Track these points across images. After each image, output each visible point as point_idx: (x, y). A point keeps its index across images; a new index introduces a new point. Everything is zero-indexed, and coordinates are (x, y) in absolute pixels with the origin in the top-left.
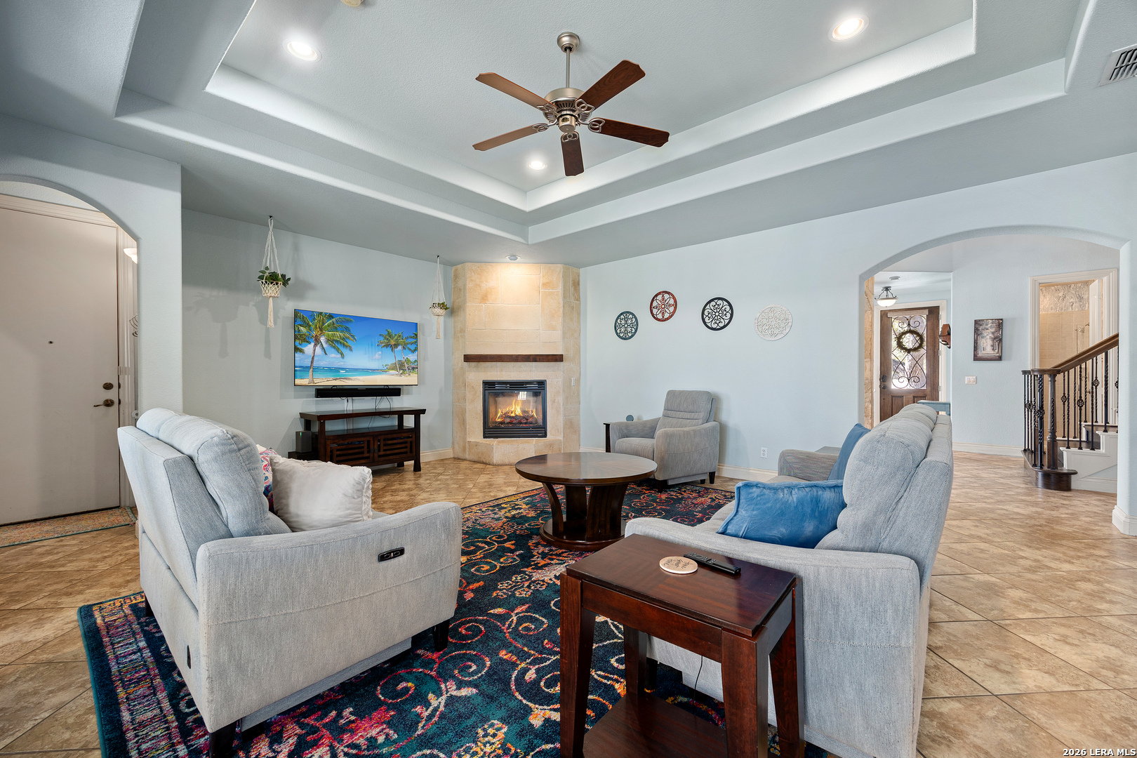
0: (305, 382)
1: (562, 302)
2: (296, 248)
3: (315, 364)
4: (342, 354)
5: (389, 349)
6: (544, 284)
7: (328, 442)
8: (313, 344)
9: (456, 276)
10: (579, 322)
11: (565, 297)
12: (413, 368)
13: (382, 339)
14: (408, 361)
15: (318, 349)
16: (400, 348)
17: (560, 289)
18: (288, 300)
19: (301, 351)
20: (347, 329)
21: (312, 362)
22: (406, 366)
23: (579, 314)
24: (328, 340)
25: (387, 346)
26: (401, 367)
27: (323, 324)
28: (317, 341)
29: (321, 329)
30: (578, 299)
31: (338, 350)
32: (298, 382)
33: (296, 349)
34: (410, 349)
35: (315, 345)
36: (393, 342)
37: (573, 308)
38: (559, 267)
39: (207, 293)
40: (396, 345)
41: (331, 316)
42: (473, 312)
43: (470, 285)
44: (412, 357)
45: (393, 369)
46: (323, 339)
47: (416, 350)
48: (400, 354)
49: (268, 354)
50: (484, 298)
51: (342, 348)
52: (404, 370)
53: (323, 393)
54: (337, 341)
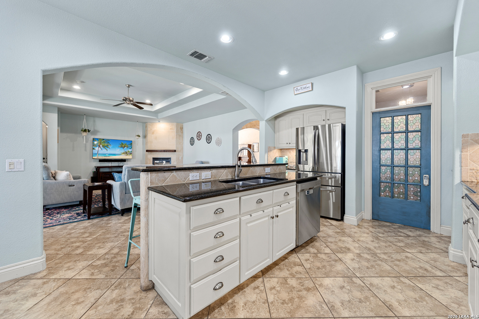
0: (96, 157)
1: (176, 134)
2: (94, 121)
3: (99, 153)
4: (107, 150)
5: (122, 148)
6: (170, 129)
7: (100, 174)
8: (98, 147)
9: (146, 127)
10: (183, 140)
11: (177, 132)
12: (130, 154)
13: (120, 145)
14: (129, 151)
15: (100, 148)
16: (126, 148)
17: (175, 130)
18: (92, 135)
19: (94, 149)
20: (108, 143)
21: (98, 152)
22: (128, 153)
23: (183, 137)
24: (103, 146)
25: (121, 147)
26: (126, 153)
27: (101, 142)
28: (99, 146)
29: (100, 143)
30: (182, 133)
31: (106, 149)
32: (94, 157)
33: (93, 149)
34: (129, 148)
35: (99, 147)
36: (123, 146)
37: (180, 136)
38: (175, 124)
39: (69, 135)
40: (124, 147)
41: (103, 139)
42: (150, 137)
43: (149, 129)
44: (130, 150)
45: (123, 154)
46: (101, 146)
47: (132, 148)
48: (126, 149)
49: (86, 150)
50: (153, 133)
51: (107, 148)
52: (127, 154)
53: (101, 161)
54: (105, 146)
